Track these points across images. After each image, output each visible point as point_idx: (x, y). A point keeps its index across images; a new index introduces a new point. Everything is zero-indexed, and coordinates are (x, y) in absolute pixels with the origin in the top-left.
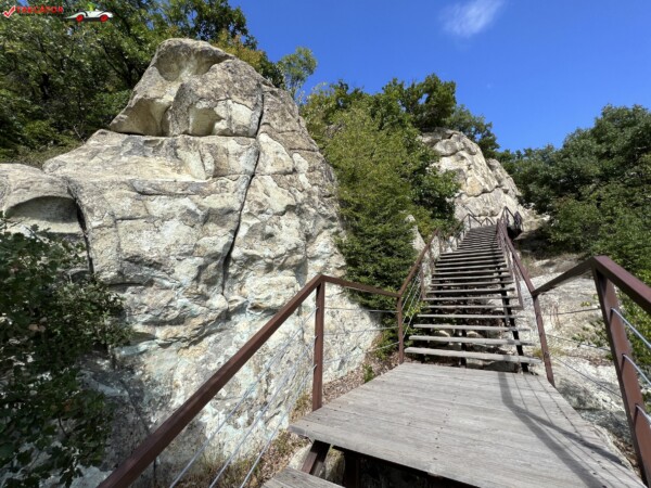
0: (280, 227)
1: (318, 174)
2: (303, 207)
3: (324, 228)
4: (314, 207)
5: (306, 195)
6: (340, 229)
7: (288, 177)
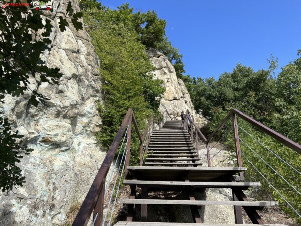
0: (68, 88)
1: (91, 58)
2: (81, 78)
3: (91, 96)
4: (88, 80)
5: (84, 71)
6: (101, 99)
7: (75, 54)
